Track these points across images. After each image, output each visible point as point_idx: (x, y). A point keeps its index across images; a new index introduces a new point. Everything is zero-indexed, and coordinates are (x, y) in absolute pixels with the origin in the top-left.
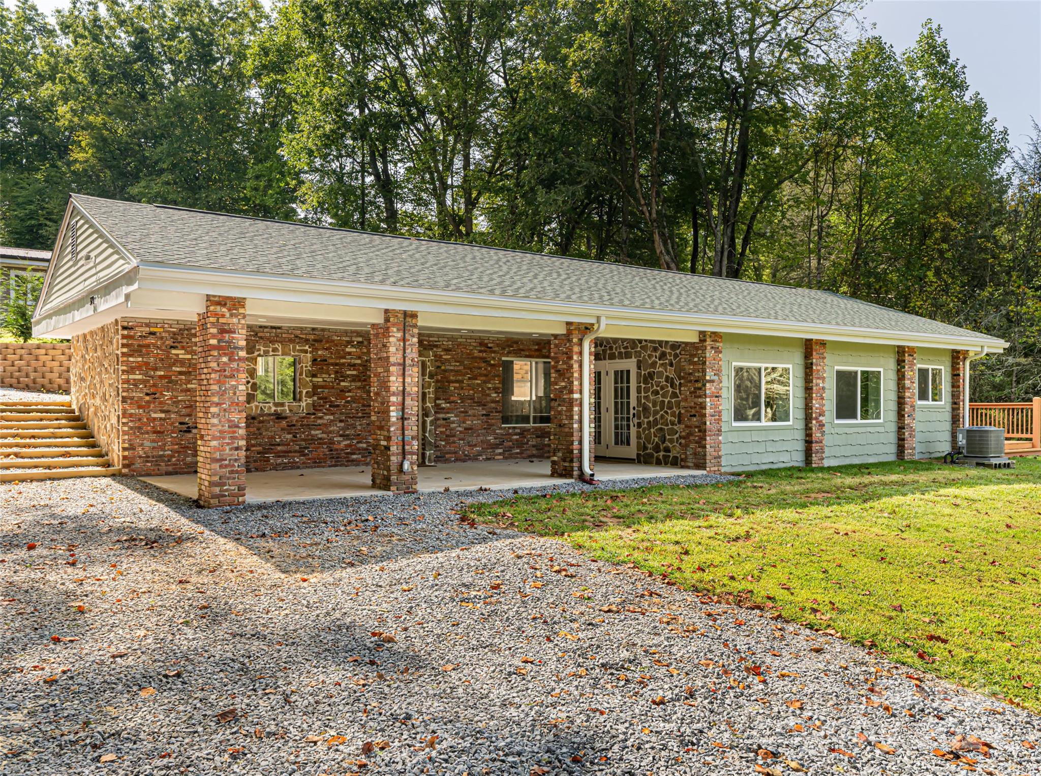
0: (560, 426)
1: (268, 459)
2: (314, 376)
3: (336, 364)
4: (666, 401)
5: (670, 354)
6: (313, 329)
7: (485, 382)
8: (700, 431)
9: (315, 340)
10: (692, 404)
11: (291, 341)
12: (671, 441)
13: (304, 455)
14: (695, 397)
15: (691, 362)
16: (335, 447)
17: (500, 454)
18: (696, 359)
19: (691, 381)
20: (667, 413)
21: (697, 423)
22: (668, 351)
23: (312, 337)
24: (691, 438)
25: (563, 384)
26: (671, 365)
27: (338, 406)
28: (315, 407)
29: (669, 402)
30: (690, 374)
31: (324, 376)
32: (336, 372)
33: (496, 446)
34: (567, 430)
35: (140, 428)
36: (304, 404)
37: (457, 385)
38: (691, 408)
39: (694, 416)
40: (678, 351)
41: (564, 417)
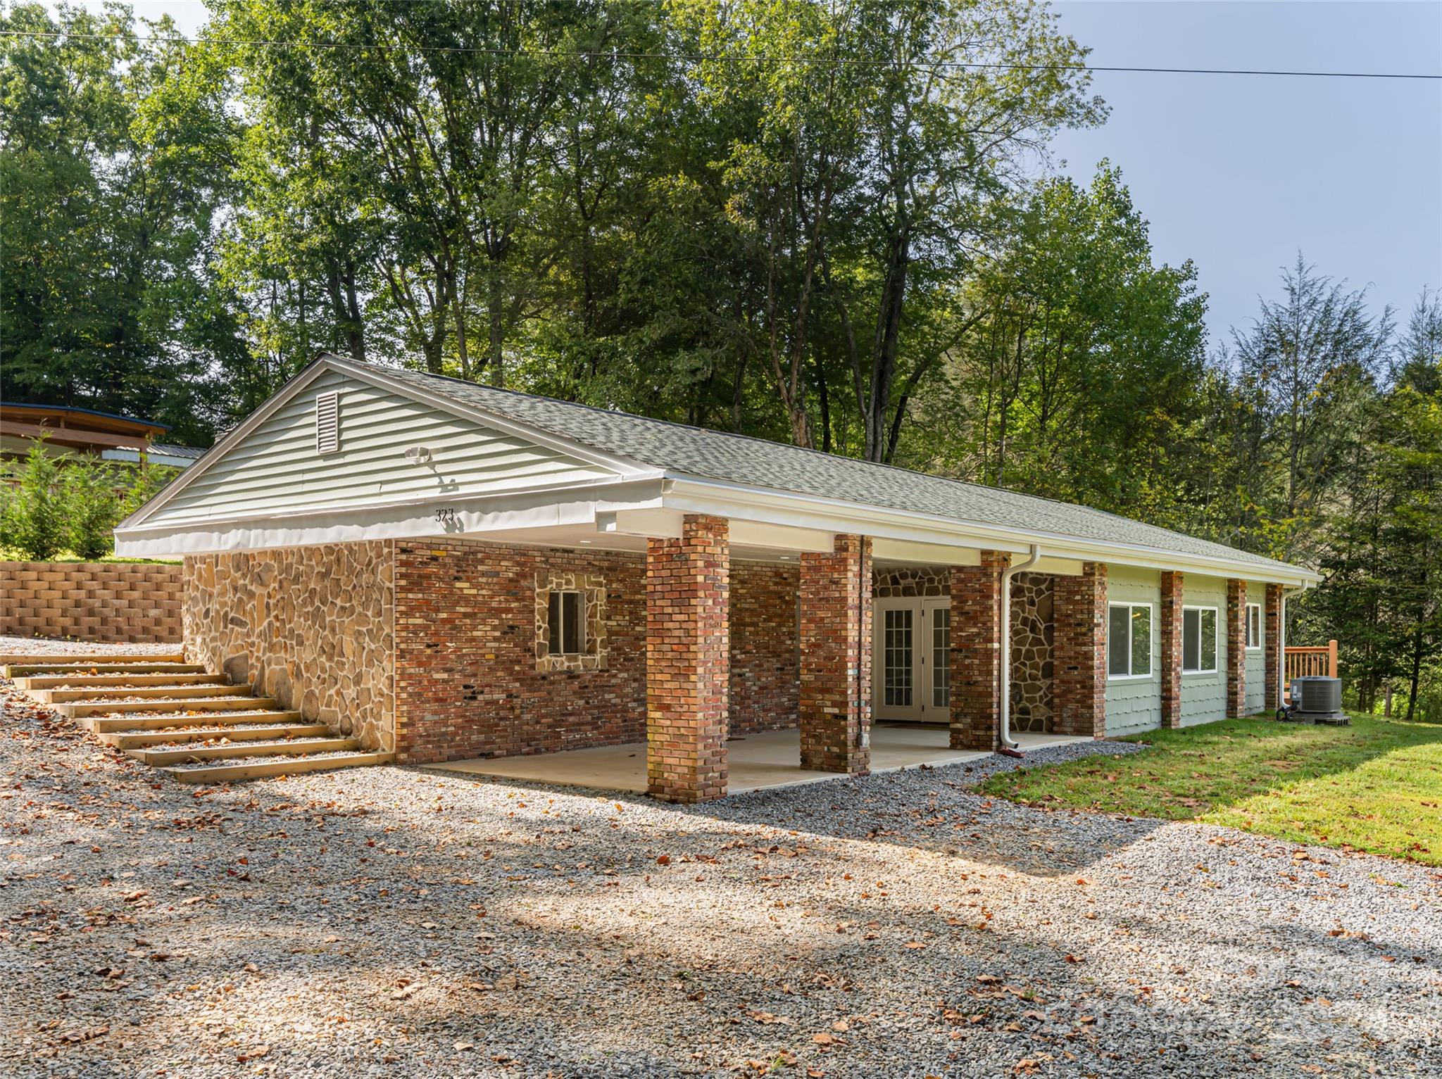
0: (968, 683)
1: (559, 735)
2: (608, 618)
3: (630, 602)
4: (1024, 649)
5: (1030, 591)
6: (608, 553)
7: (780, 625)
8: (1083, 687)
9: (609, 569)
10: (1072, 654)
11: (584, 569)
12: (1031, 700)
13: (597, 728)
14: (1076, 644)
15: (1069, 601)
16: (630, 715)
17: (793, 721)
18: (1078, 597)
19: (1069, 625)
20: (1024, 665)
21: (1079, 678)
22: (1027, 585)
23: (606, 564)
24: (1070, 696)
25: (975, 630)
26: (1032, 603)
27: (632, 659)
28: (610, 661)
29: (1027, 651)
30: (1070, 616)
31: (619, 618)
32: (631, 613)
33: (789, 710)
34: (981, 689)
35: (420, 695)
36: (598, 657)
37: (752, 629)
38: (1070, 658)
39: (1076, 668)
40: (1043, 587)
41: (976, 673)
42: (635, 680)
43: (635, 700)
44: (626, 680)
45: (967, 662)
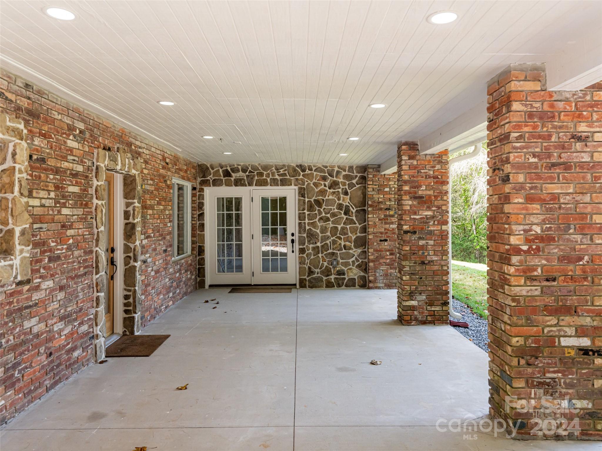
2: (29, 194)
4: (339, 227)
5: (344, 184)
8: (391, 254)
10: (383, 230)
12: (346, 264)
14: (386, 223)
15: (379, 191)
16: (55, 344)
18: (387, 189)
19: (381, 209)
20: (340, 238)
21: (388, 247)
22: (341, 180)
24: (382, 261)
26: (346, 193)
27: (58, 258)
28: (32, 266)
29: (343, 228)
30: (381, 202)
32: (57, 188)
36: (17, 262)
38: (381, 233)
39: (386, 240)
40: (354, 181)
42: (62, 288)
43: (62, 319)
44: (52, 290)
45: (421, 243)
